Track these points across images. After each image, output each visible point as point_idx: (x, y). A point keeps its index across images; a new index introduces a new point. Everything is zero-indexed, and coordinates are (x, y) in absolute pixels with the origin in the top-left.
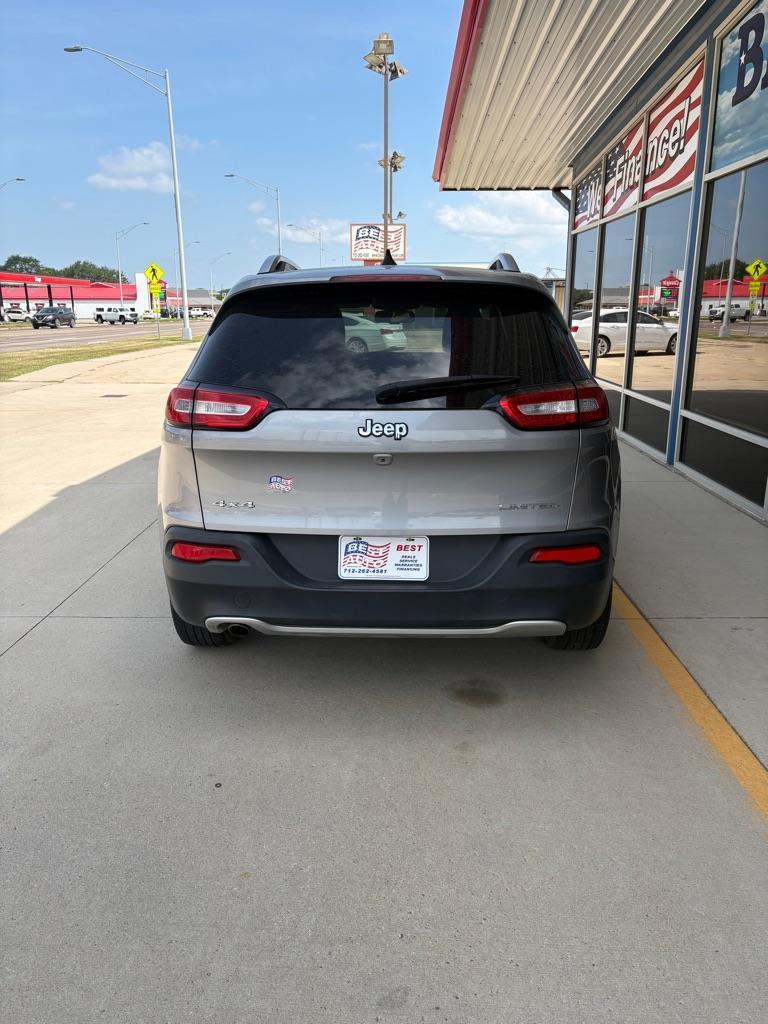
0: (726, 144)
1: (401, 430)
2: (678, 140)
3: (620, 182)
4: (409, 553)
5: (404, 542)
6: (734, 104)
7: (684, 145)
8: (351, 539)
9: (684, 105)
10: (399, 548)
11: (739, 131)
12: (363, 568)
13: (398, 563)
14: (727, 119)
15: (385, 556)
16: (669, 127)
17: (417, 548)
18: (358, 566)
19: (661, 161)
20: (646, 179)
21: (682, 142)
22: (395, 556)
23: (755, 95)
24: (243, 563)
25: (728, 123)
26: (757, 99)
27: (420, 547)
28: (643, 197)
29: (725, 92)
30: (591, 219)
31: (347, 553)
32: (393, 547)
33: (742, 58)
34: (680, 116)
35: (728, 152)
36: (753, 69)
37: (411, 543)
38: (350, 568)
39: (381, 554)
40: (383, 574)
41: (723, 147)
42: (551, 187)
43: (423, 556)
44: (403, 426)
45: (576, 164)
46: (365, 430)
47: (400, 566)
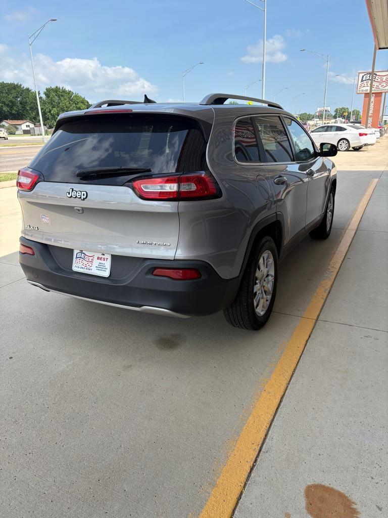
1: (84, 195)
4: (102, 262)
5: (100, 256)
8: (79, 251)
10: (98, 258)
12: (82, 266)
13: (97, 266)
15: (92, 262)
17: (106, 260)
18: (80, 265)
22: (96, 262)
24: (35, 256)
27: (107, 259)
31: (77, 258)
32: (96, 257)
37: (103, 257)
38: (78, 266)
39: (90, 261)
40: (90, 271)
43: (108, 264)
44: (85, 193)
46: (69, 194)
47: (98, 268)
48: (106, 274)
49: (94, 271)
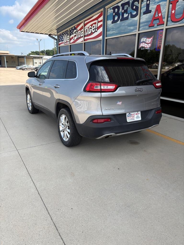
0: (111, 32)
2: (95, 29)
3: (75, 36)
4: (138, 115)
6: (112, 23)
7: (97, 30)
8: (128, 114)
9: (96, 21)
10: (136, 114)
11: (114, 29)
14: (110, 26)
15: (134, 116)
16: (92, 25)
18: (130, 119)
19: (90, 33)
20: (85, 36)
21: (96, 29)
23: (118, 22)
24: (112, 121)
25: (111, 27)
26: (119, 23)
28: (85, 40)
29: (109, 20)
30: (65, 43)
31: (128, 117)
32: (135, 114)
33: (114, 14)
34: (95, 23)
35: (111, 33)
36: (117, 17)
37: (138, 113)
40: (134, 120)
41: (110, 32)
42: (48, 34)
45: (58, 30)
46: (136, 90)
47: (137, 118)
48: (140, 119)
49: (136, 119)
